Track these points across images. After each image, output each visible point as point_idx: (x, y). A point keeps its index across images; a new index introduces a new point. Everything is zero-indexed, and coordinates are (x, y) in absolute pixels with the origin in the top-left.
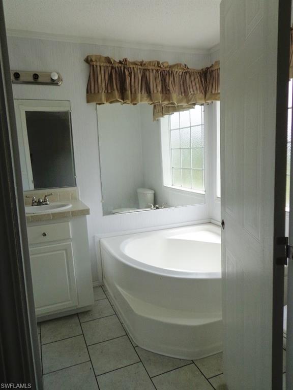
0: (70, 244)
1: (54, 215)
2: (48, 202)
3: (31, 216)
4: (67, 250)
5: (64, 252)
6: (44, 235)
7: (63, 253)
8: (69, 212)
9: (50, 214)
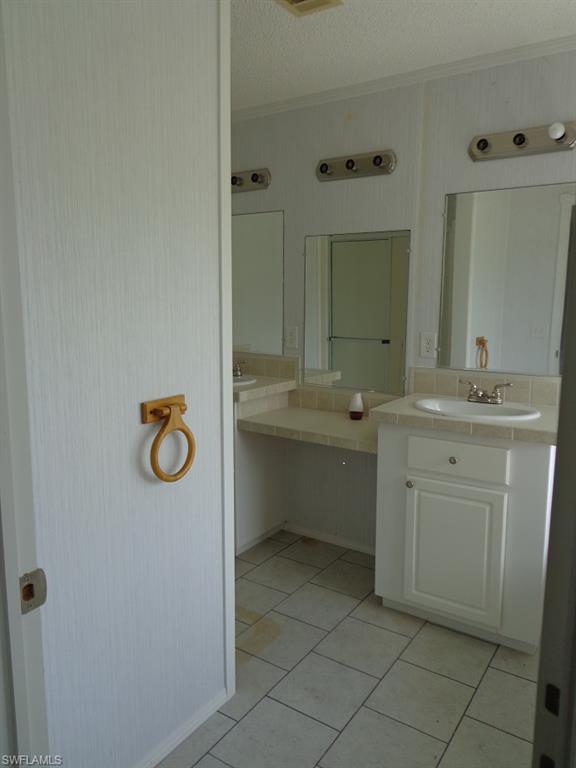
0: (503, 497)
1: (478, 427)
2: (500, 401)
3: (435, 420)
4: (495, 507)
5: (488, 509)
6: (453, 461)
7: (484, 510)
8: (508, 429)
9: (469, 424)
